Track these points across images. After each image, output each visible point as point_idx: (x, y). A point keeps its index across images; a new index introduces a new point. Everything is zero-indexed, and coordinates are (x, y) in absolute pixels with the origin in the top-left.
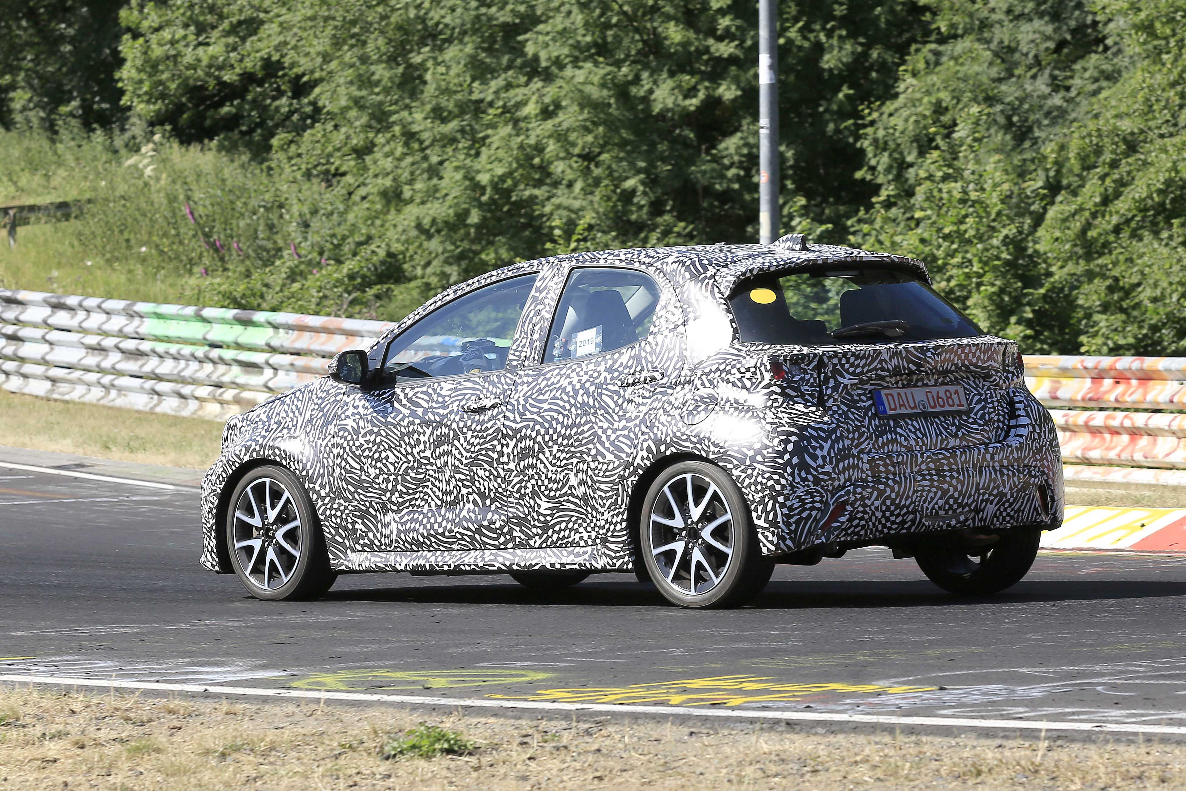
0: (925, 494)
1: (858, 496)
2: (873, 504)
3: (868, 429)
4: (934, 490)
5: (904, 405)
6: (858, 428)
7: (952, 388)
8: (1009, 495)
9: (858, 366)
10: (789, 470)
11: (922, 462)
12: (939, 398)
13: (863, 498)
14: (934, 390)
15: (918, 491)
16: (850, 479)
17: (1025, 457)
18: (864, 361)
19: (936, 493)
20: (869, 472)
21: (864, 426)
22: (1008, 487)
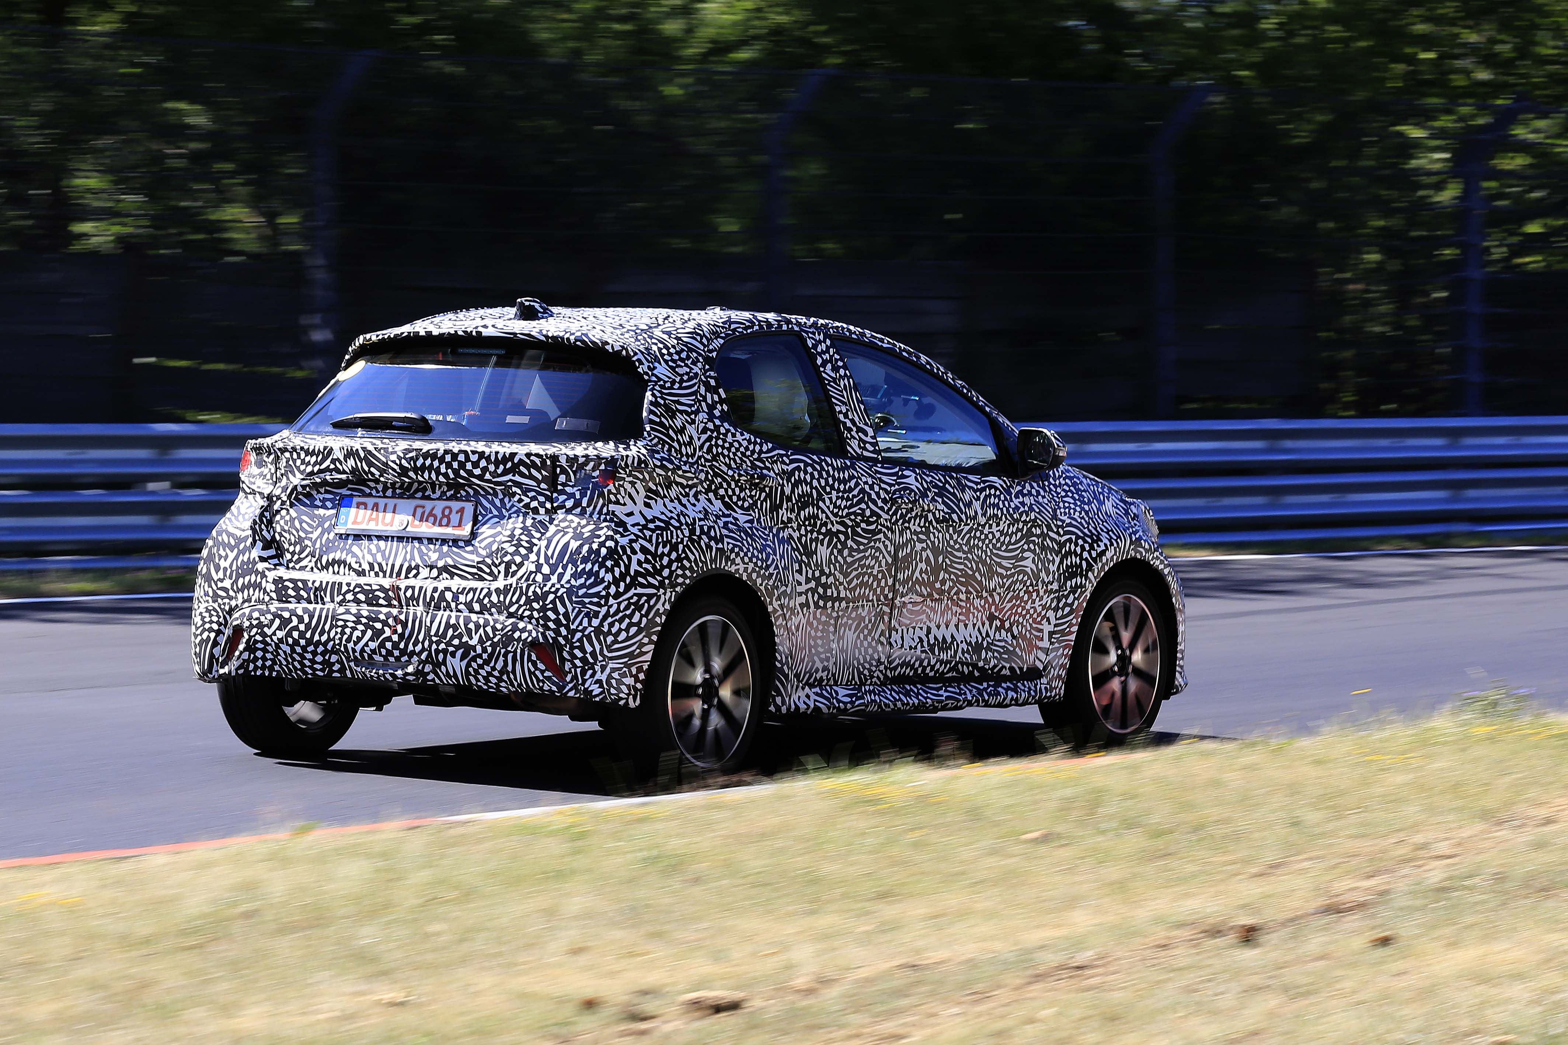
0: (348, 631)
1: (255, 622)
2: (274, 634)
4: (362, 627)
6: (301, 541)
9: (309, 463)
11: (348, 592)
12: (431, 515)
13: (260, 625)
15: (337, 627)
16: (249, 600)
17: (512, 604)
18: (314, 458)
19: (364, 633)
20: (274, 595)
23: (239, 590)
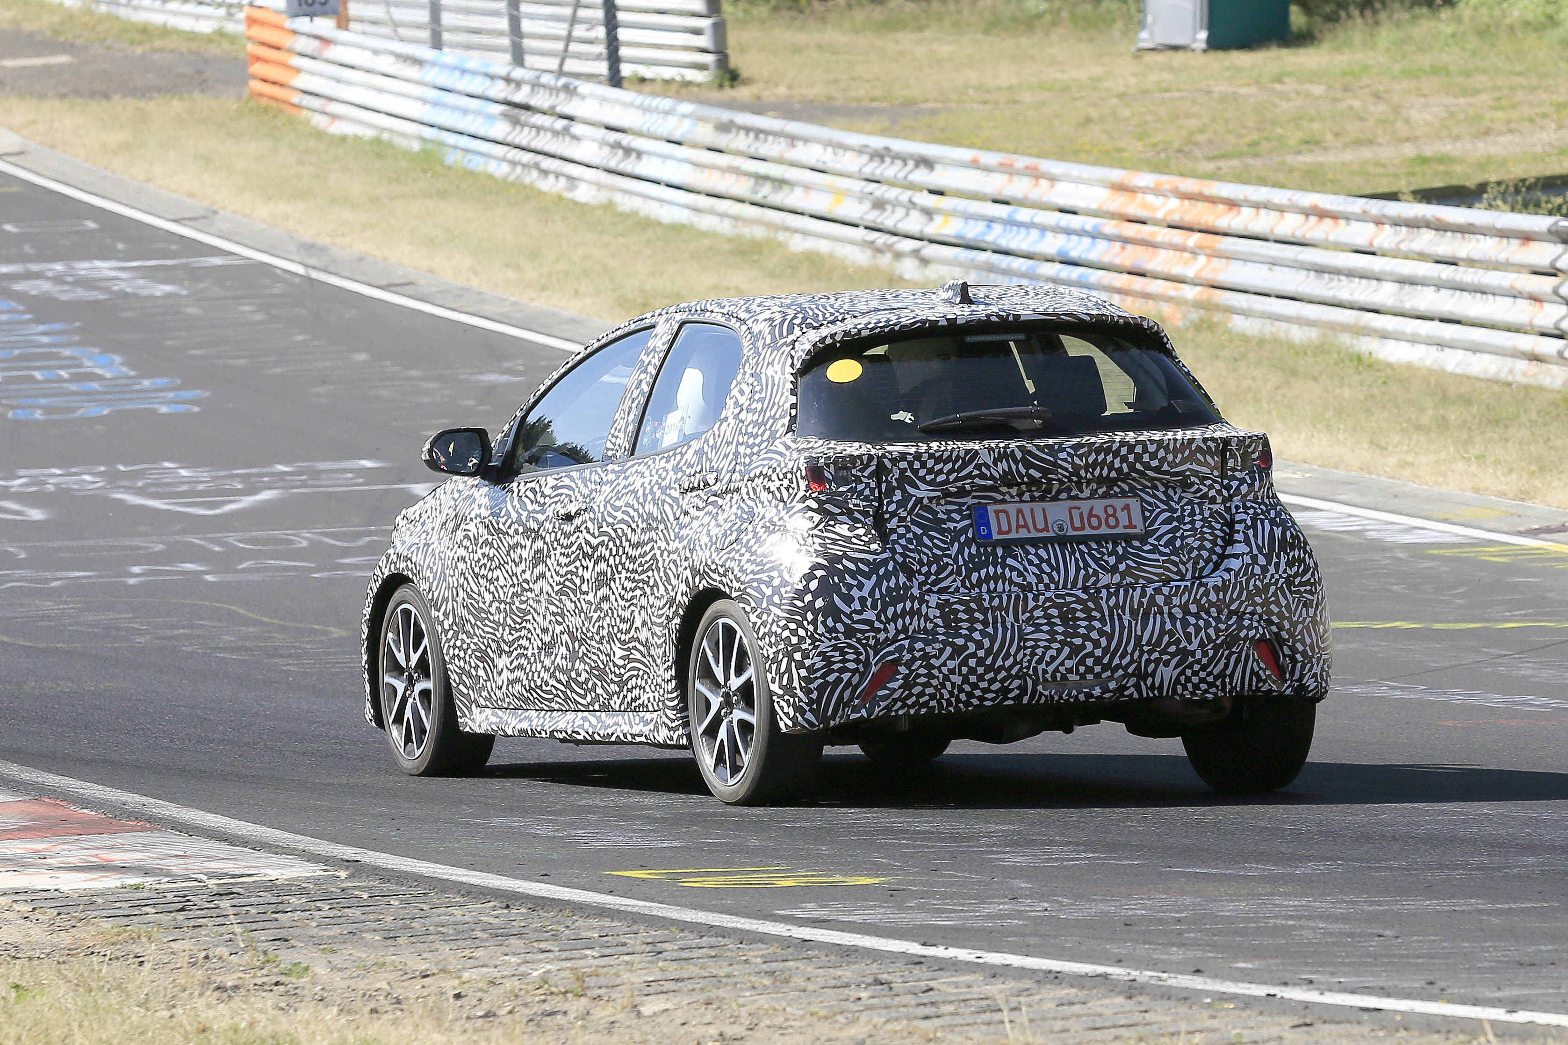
0: (1039, 651)
1: (918, 654)
2: (944, 664)
3: (956, 560)
4: (1056, 645)
5: (1026, 526)
6: (937, 559)
7: (1119, 503)
8: (1199, 654)
9: (941, 472)
10: (810, 616)
11: (1036, 607)
12: (1091, 515)
13: (926, 657)
14: (1085, 506)
15: (1026, 648)
16: (905, 629)
17: (1232, 601)
18: (950, 465)
19: (1059, 651)
20: (939, 621)
21: (949, 556)
22: (1196, 642)
23: (888, 621)
